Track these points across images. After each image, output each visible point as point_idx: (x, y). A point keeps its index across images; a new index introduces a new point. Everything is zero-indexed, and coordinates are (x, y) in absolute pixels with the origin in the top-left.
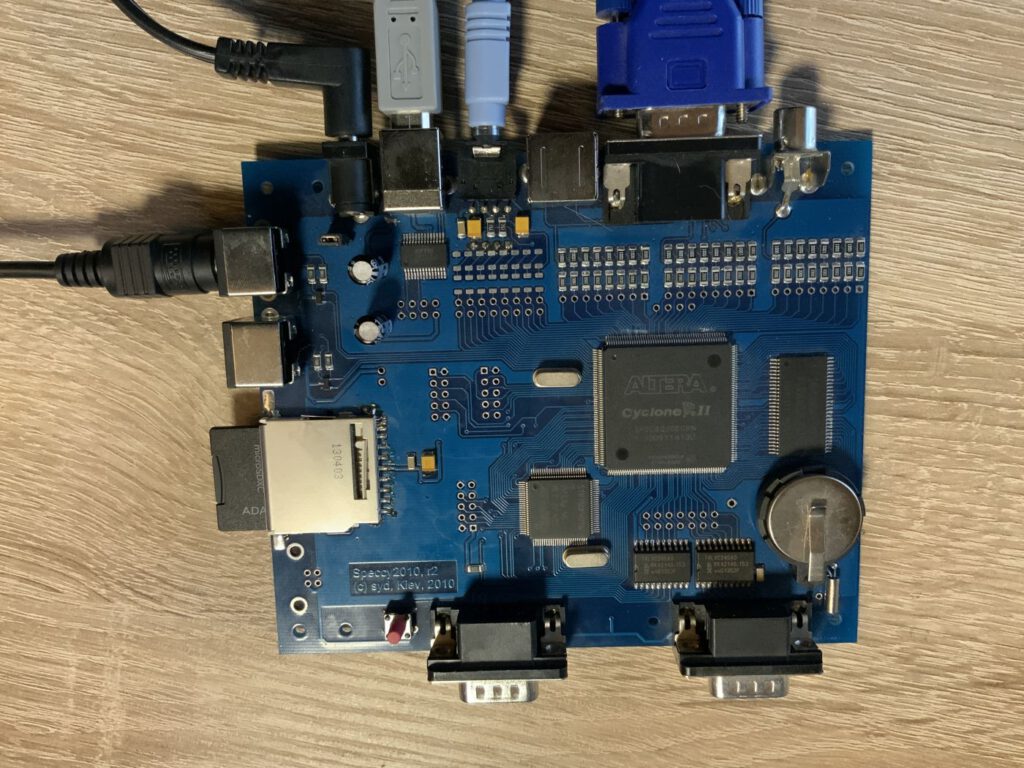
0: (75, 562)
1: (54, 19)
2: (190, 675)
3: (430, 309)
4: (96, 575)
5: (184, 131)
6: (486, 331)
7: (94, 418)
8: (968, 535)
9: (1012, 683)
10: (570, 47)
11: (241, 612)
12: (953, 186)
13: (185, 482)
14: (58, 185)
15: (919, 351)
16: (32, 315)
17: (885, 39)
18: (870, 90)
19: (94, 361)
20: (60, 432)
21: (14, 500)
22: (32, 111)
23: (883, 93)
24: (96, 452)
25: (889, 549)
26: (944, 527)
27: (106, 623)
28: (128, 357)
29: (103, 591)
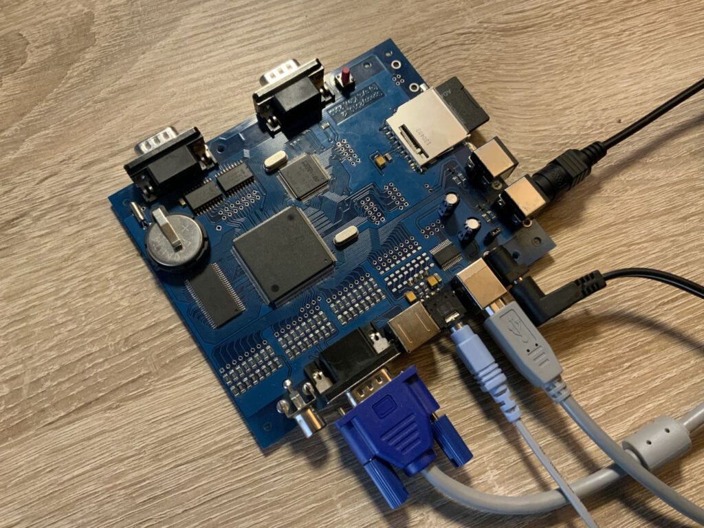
0: (507, 31)
1: (679, 262)
2: (423, 10)
3: (427, 232)
4: (493, 31)
5: (590, 247)
6: (394, 238)
7: (541, 98)
8: (78, 286)
9: (5, 226)
10: (443, 398)
11: (419, 50)
12: (203, 457)
13: (483, 93)
14: (627, 191)
15: (167, 362)
16: (598, 127)
17: (289, 509)
18: (280, 477)
19: (558, 123)
20: (551, 84)
21: (550, 43)
22: (660, 216)
23: (271, 480)
24: (530, 84)
25: (119, 255)
26: (94, 282)
27: (474, 12)
28: (545, 133)
29: (485, 25)
